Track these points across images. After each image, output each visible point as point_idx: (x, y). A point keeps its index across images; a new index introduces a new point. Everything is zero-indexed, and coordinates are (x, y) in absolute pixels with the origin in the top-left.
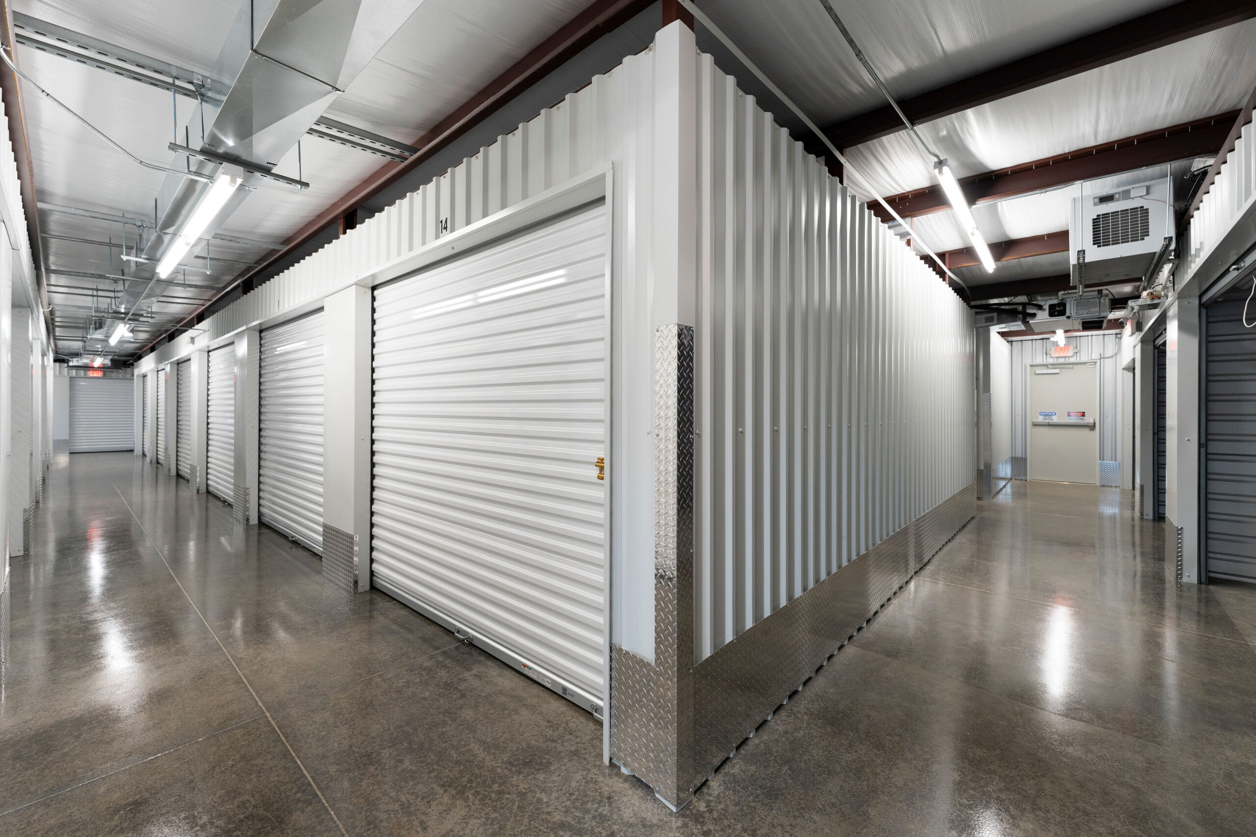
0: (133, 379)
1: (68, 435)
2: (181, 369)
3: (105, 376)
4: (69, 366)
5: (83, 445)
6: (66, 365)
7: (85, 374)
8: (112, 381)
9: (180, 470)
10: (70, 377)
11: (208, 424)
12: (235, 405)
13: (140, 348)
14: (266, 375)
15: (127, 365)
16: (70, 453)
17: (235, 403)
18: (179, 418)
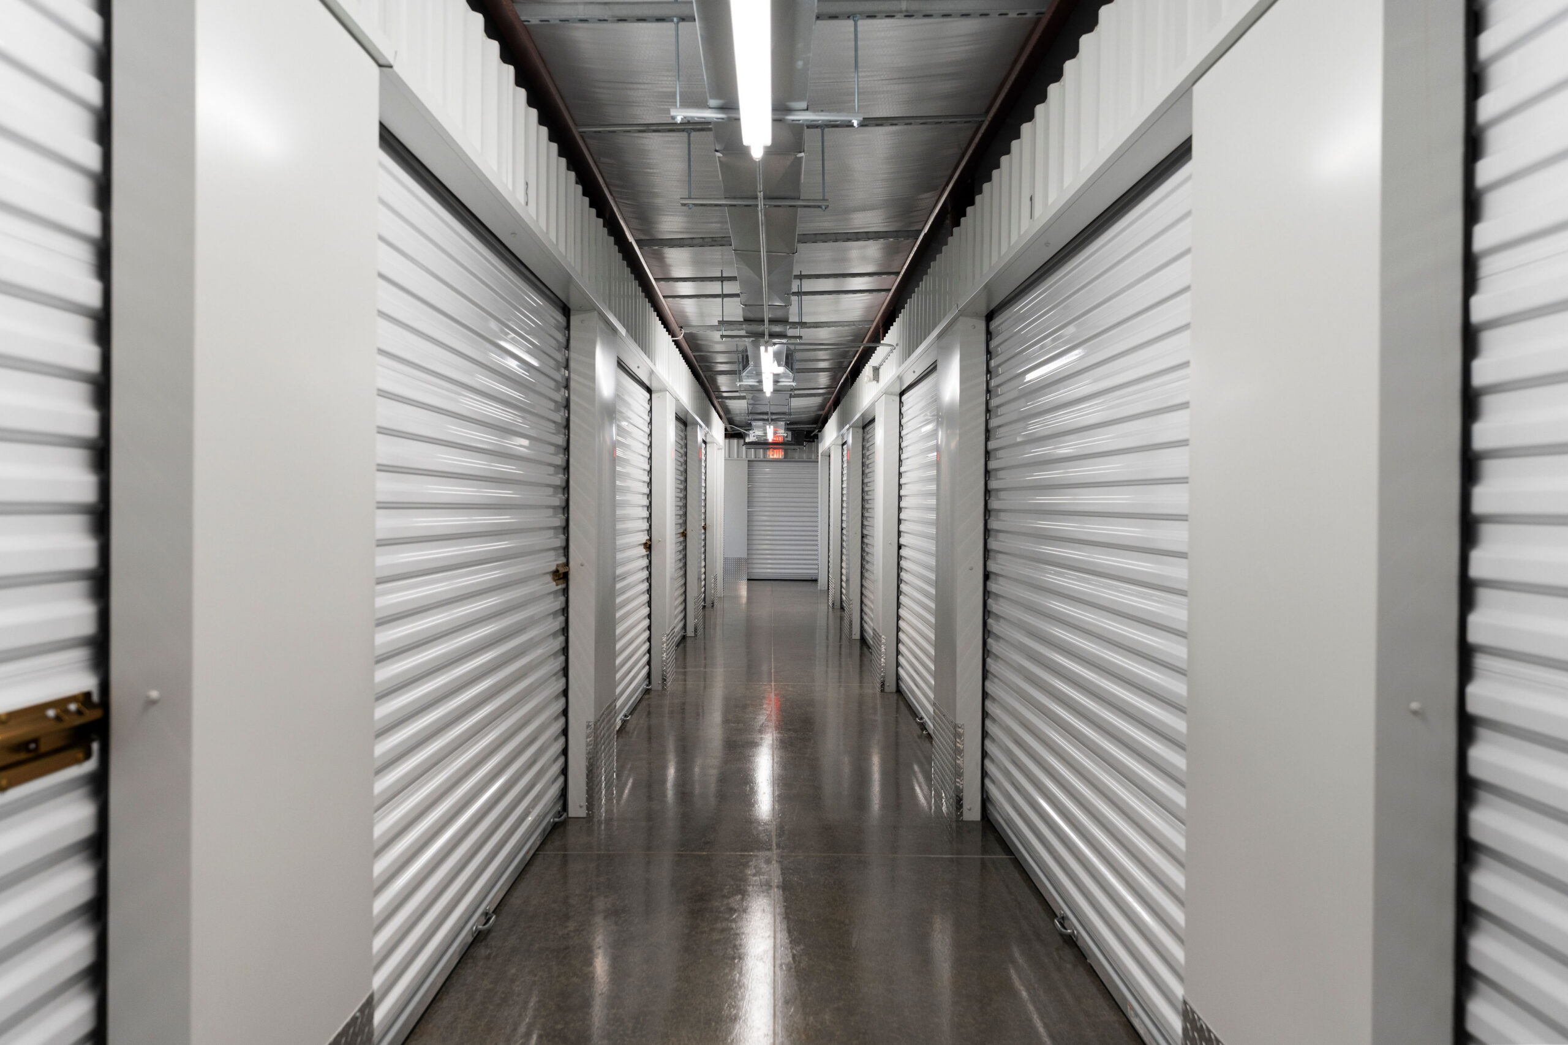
0: (818, 462)
1: (746, 554)
2: (868, 436)
3: (786, 459)
4: (746, 444)
5: (765, 568)
6: (742, 441)
7: (765, 455)
8: (793, 465)
9: (865, 630)
10: (749, 461)
11: (900, 547)
12: (938, 509)
13: (822, 407)
14: (1001, 430)
15: (811, 437)
16: (748, 580)
17: (938, 504)
18: (865, 532)
